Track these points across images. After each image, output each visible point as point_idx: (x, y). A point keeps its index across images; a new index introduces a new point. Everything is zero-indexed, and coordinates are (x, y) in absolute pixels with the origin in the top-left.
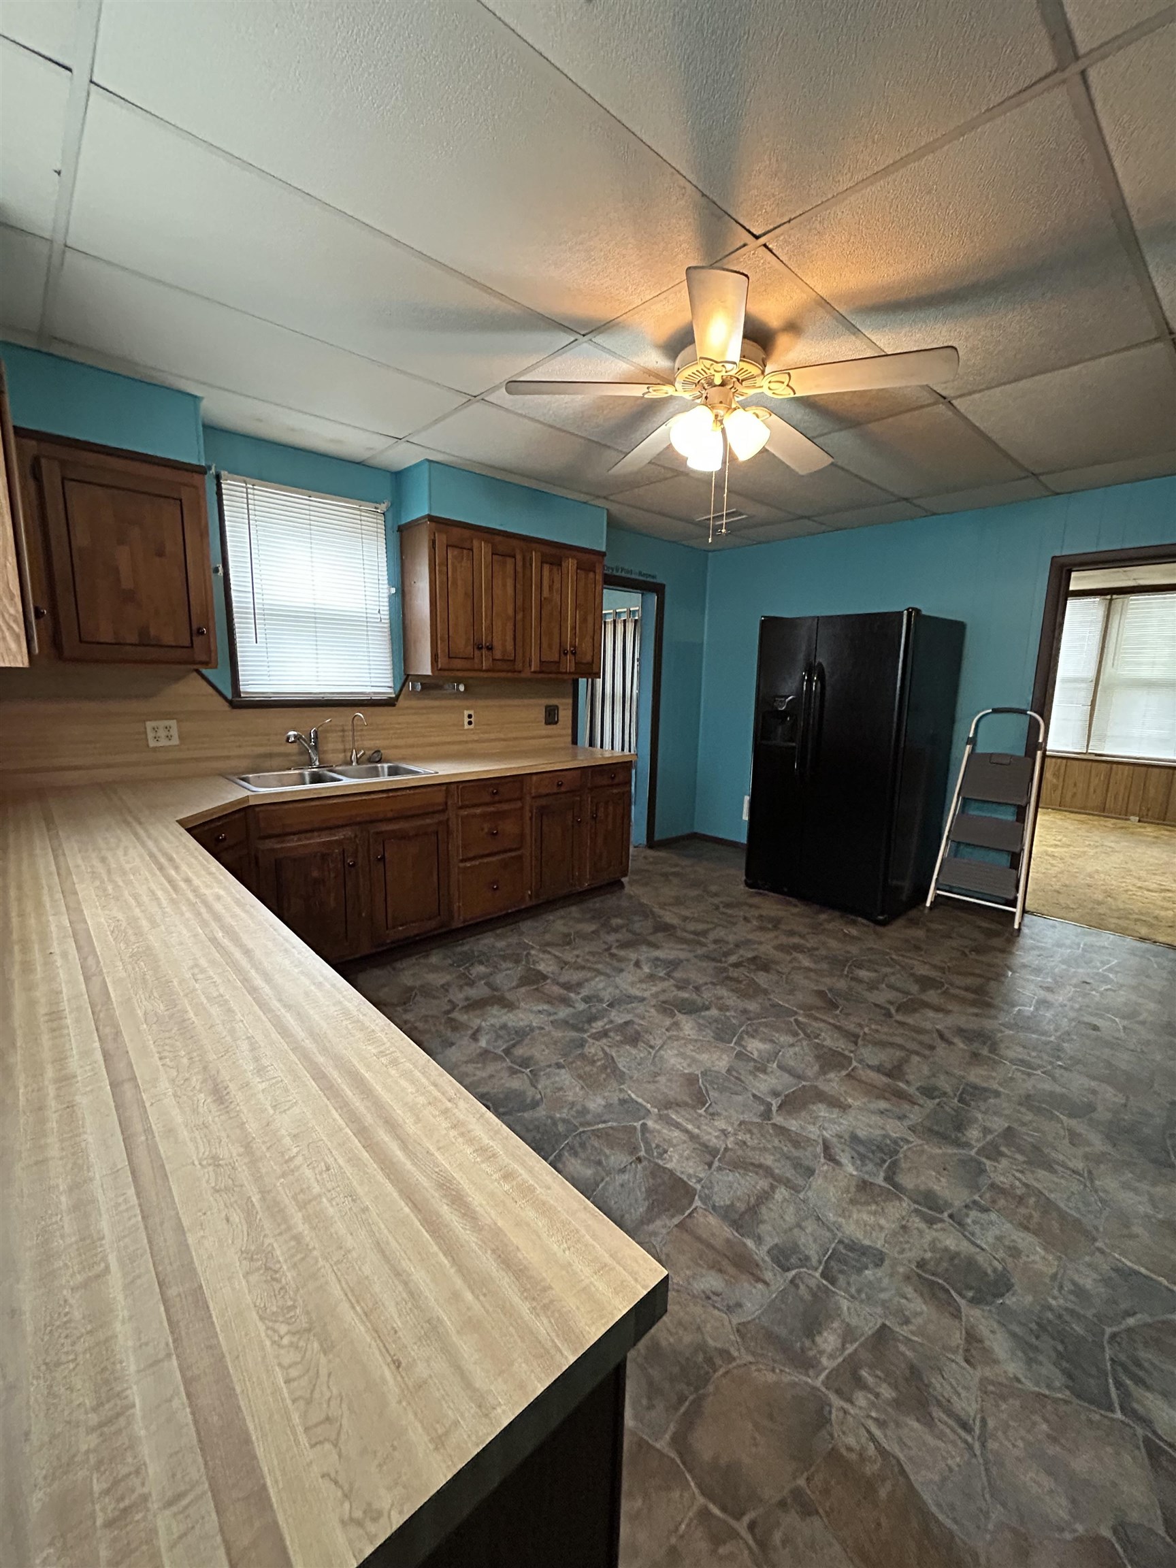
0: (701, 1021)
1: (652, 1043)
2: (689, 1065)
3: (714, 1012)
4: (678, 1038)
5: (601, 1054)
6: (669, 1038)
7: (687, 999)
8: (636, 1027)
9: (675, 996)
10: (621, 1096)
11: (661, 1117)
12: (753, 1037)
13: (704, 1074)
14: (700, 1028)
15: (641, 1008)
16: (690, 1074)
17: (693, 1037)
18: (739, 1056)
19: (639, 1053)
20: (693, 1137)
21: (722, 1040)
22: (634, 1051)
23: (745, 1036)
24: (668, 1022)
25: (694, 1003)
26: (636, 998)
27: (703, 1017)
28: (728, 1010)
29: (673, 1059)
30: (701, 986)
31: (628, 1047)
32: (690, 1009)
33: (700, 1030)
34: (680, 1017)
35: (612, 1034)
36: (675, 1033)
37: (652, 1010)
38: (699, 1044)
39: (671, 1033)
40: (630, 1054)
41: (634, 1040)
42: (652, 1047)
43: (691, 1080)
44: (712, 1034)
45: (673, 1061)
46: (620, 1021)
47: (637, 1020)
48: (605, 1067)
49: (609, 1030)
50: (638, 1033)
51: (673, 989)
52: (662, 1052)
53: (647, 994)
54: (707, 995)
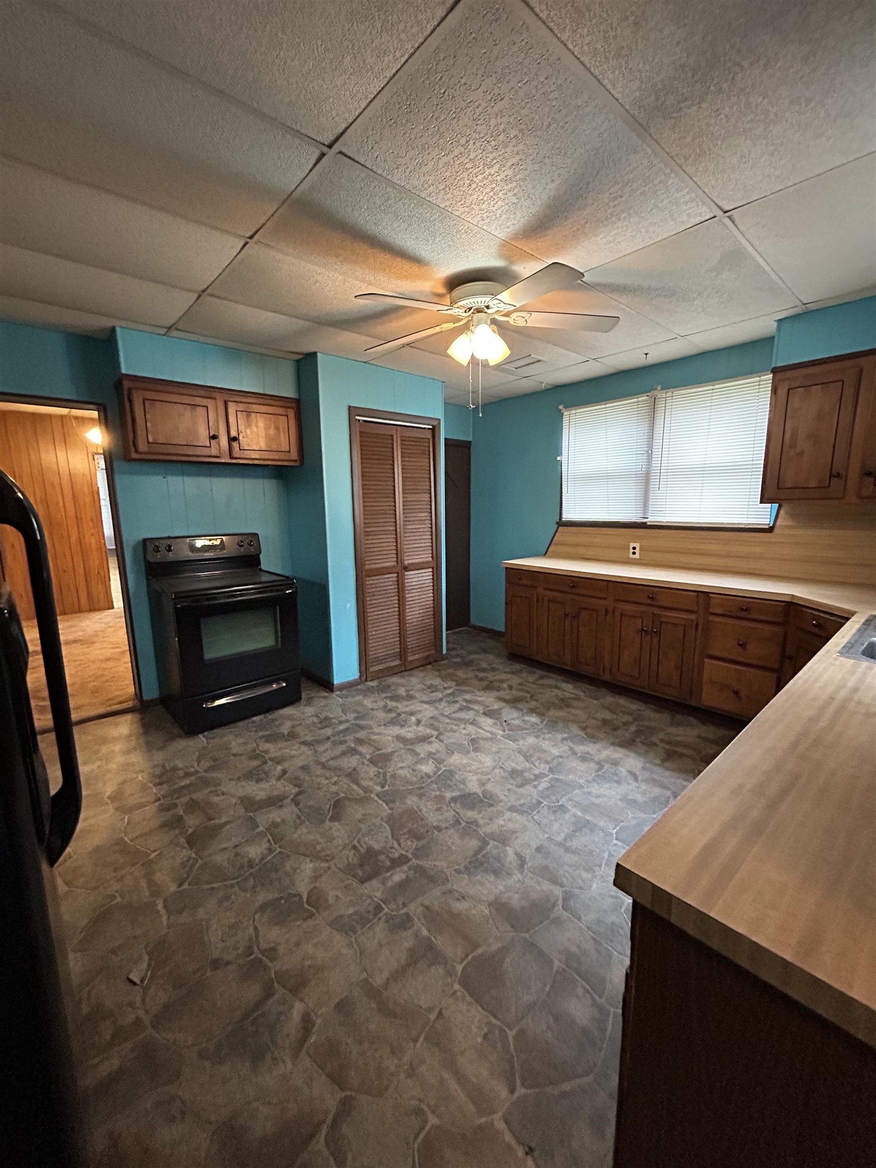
0: (462, 786)
1: (501, 771)
2: (477, 756)
3: (448, 795)
4: (482, 773)
5: (537, 763)
6: (488, 774)
7: (469, 809)
8: (515, 783)
9: (480, 812)
10: (518, 743)
11: (495, 734)
12: (426, 774)
13: (468, 752)
14: (463, 782)
15: (512, 800)
16: (477, 752)
17: (471, 774)
18: (441, 761)
19: (510, 765)
20: (480, 728)
21: (450, 771)
22: (513, 765)
23: (431, 774)
24: (489, 787)
25: (464, 805)
26: (517, 811)
27: (460, 790)
28: (436, 797)
29: (487, 761)
30: (453, 825)
31: (519, 768)
32: (468, 800)
33: (464, 780)
34: (478, 790)
35: (532, 777)
36: (484, 777)
37: (502, 797)
38: (468, 769)
39: (486, 777)
40: (517, 764)
41: (514, 773)
42: (501, 767)
43: (476, 750)
44: (456, 776)
45: (488, 759)
46: (528, 787)
47: (514, 788)
48: (531, 756)
49: (535, 780)
50: (513, 778)
51: (481, 822)
52: (494, 764)
53: (508, 815)
54: (449, 814)
